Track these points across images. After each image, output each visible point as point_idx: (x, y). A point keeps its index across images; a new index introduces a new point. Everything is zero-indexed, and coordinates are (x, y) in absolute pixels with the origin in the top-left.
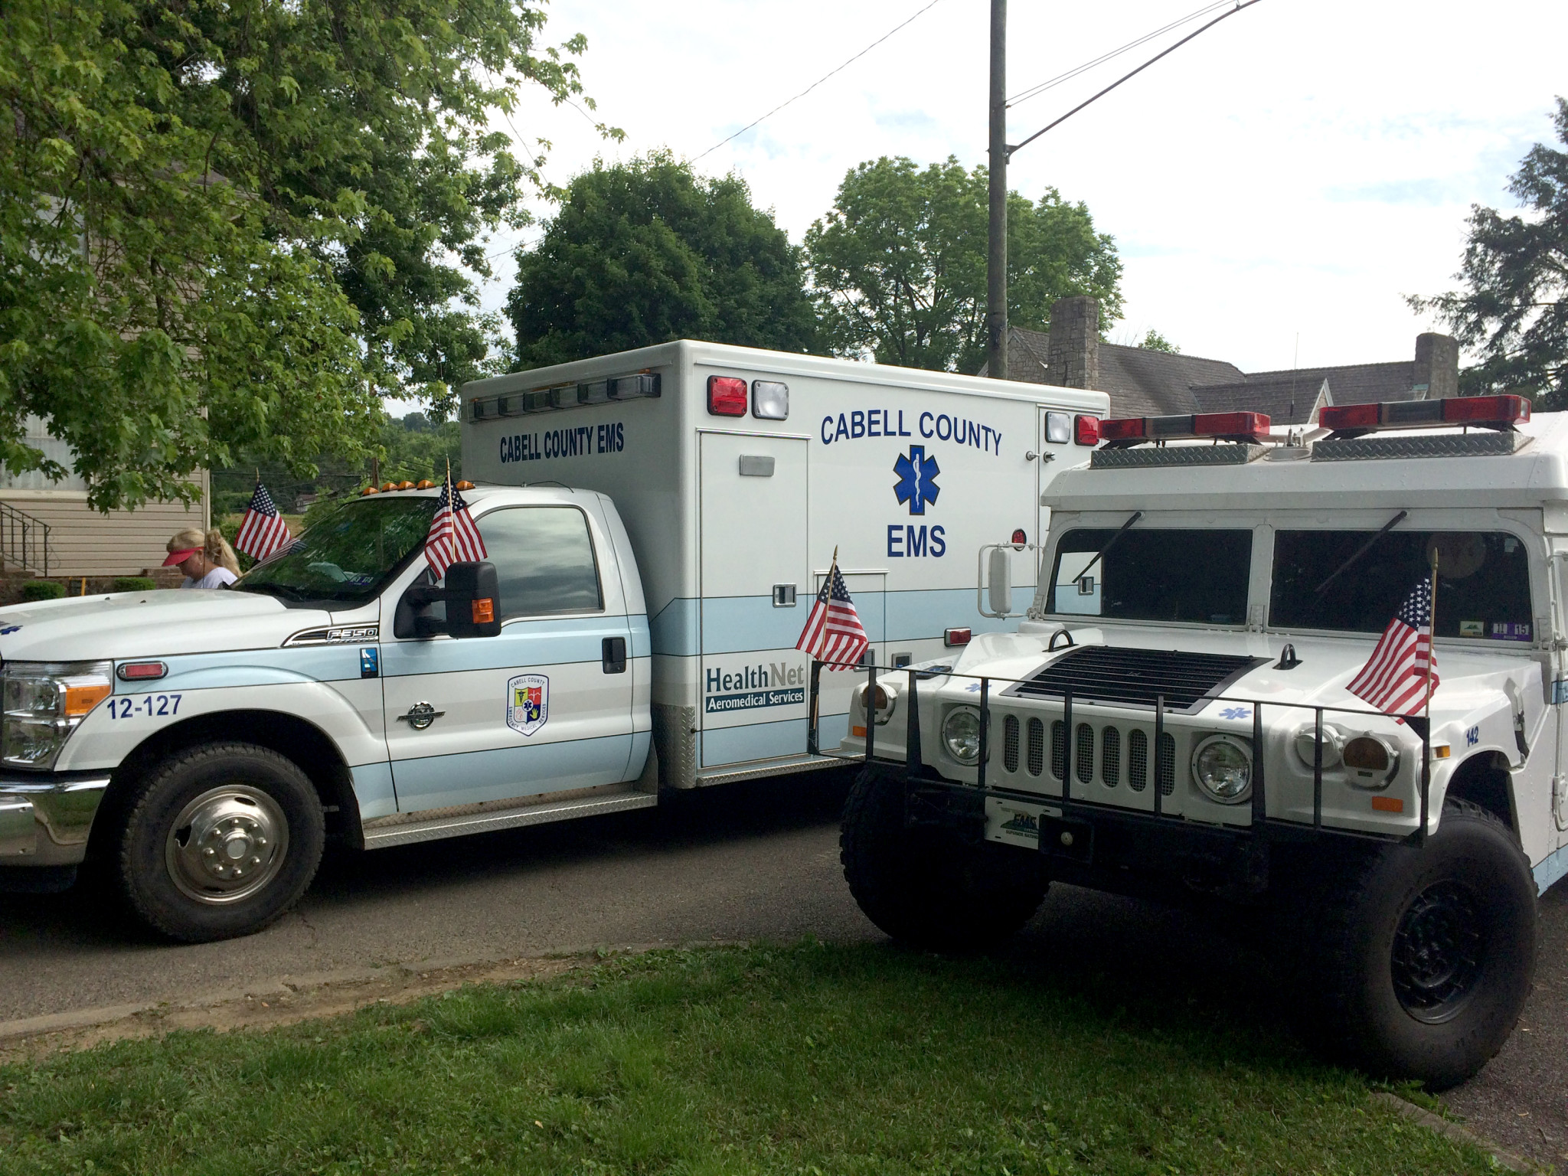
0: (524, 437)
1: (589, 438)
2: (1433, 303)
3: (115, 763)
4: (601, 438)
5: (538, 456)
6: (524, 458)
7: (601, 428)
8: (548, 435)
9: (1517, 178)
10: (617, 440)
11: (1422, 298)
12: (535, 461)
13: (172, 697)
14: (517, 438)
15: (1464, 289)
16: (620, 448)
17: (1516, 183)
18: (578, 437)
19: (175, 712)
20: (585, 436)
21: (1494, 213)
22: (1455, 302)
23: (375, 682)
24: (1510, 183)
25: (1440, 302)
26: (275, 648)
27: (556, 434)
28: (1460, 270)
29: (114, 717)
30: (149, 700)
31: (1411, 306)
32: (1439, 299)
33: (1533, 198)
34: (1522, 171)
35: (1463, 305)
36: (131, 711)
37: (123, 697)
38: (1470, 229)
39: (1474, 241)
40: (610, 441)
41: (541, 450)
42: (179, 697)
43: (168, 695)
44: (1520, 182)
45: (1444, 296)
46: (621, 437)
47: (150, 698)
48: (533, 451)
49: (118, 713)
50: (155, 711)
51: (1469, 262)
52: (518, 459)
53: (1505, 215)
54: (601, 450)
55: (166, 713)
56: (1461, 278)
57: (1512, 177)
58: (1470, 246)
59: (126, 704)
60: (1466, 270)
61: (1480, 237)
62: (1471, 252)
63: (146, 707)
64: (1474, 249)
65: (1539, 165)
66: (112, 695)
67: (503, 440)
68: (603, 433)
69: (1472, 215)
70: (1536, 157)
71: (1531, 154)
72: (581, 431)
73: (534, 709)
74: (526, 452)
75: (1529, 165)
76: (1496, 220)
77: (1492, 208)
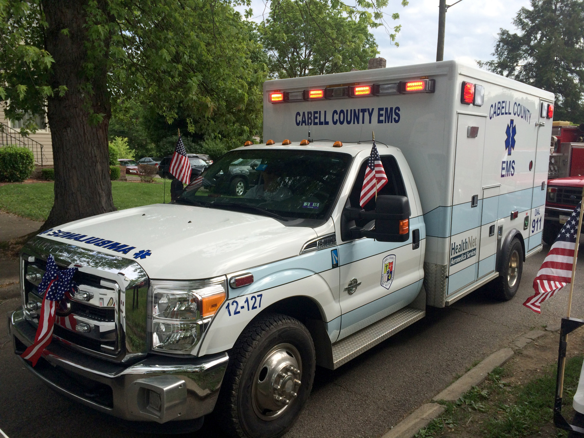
0: (316, 113)
1: (371, 115)
2: (486, 64)
3: (230, 346)
4: (380, 115)
6: (316, 124)
7: (380, 109)
8: (335, 112)
9: (515, 19)
10: (394, 116)
11: (482, 62)
12: (324, 126)
13: (258, 296)
14: (309, 113)
15: (496, 59)
16: (397, 121)
17: (515, 21)
18: (361, 114)
19: (260, 307)
20: (367, 114)
21: (508, 31)
22: (494, 64)
23: (337, 269)
24: (513, 21)
25: (488, 64)
26: (297, 256)
27: (342, 111)
28: (494, 52)
29: (230, 315)
30: (247, 301)
31: (478, 65)
32: (488, 62)
33: (520, 27)
34: (517, 16)
35: (496, 65)
36: (239, 309)
37: (232, 300)
38: (498, 37)
39: (500, 42)
40: (388, 117)
41: (329, 119)
42: (261, 296)
43: (256, 295)
44: (516, 21)
45: (490, 62)
47: (247, 298)
48: (322, 120)
49: (232, 311)
50: (251, 307)
51: (497, 49)
52: (310, 124)
53: (511, 33)
54: (380, 122)
55: (256, 307)
56: (494, 55)
57: (514, 19)
58: (498, 43)
59: (235, 304)
60: (496, 52)
61: (502, 40)
62: (498, 46)
63: (246, 305)
64: (499, 44)
65: (523, 15)
66: (227, 300)
67: (298, 114)
68: (383, 112)
69: (500, 32)
70: (522, 11)
71: (520, 11)
72: (364, 111)
73: (390, 273)
74: (317, 121)
75: (519, 15)
76: (508, 34)
77: (507, 30)
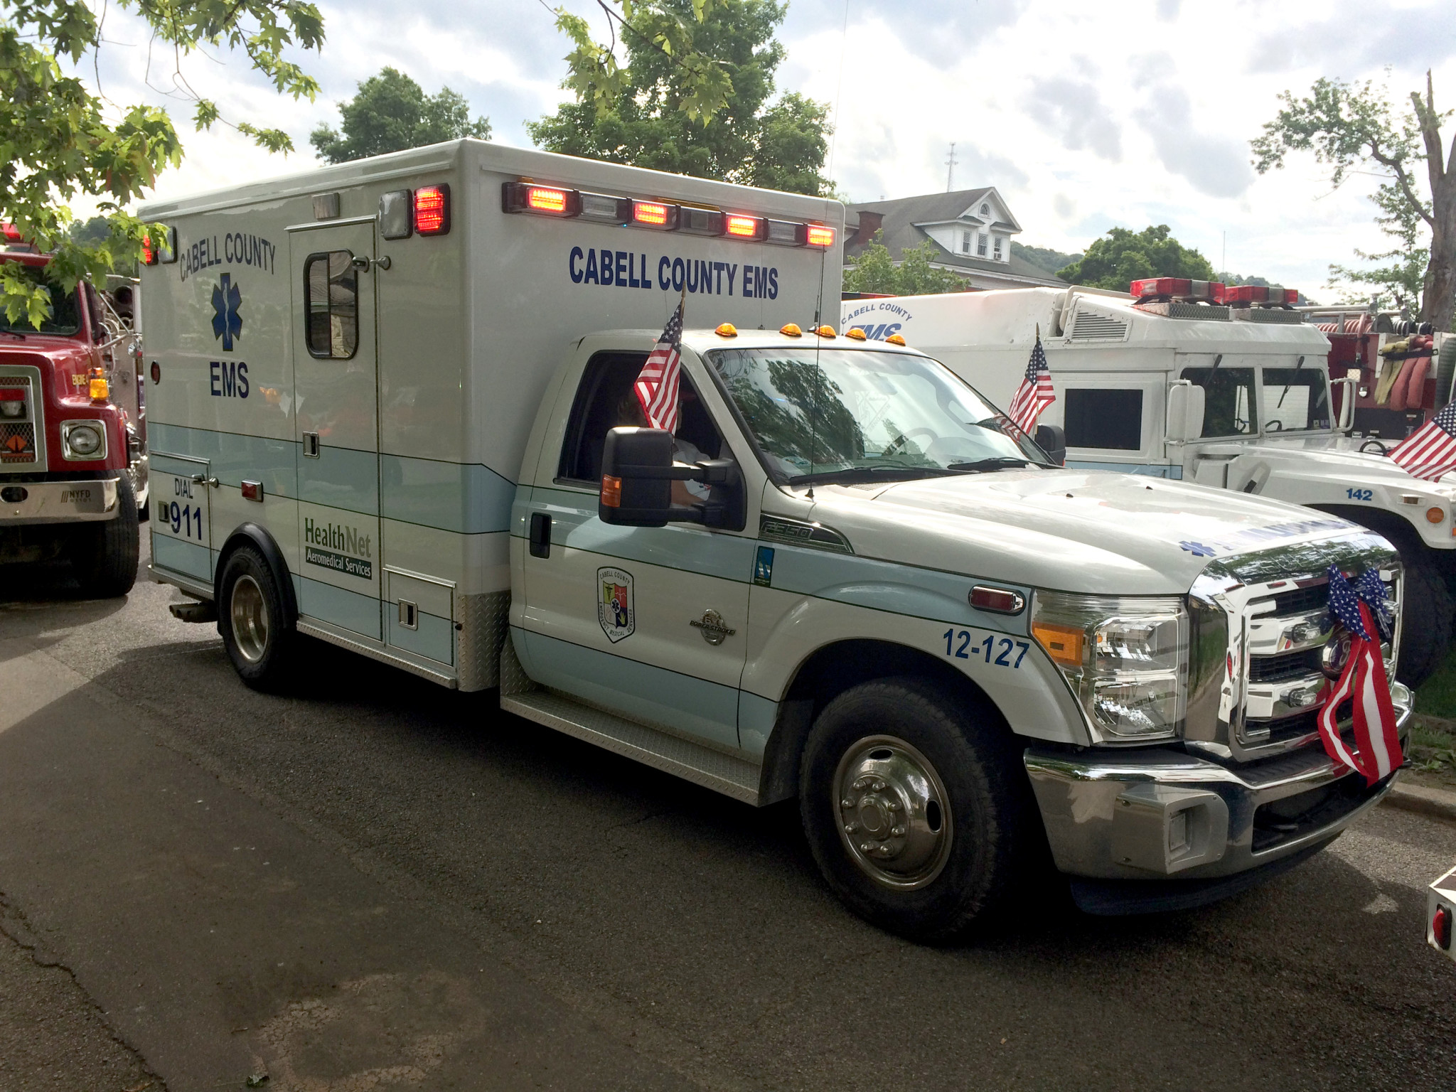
0: (621, 255)
1: (731, 277)
4: (747, 281)
5: (647, 284)
6: (621, 283)
7: (748, 269)
8: (665, 261)
10: (769, 286)
12: (640, 290)
14: (605, 254)
16: (773, 296)
18: (715, 273)
20: (724, 275)
27: (678, 262)
40: (760, 287)
41: (652, 275)
46: (774, 283)
48: (637, 275)
52: (607, 282)
54: (747, 293)
67: (576, 252)
68: (751, 275)
72: (719, 267)
74: (624, 275)
